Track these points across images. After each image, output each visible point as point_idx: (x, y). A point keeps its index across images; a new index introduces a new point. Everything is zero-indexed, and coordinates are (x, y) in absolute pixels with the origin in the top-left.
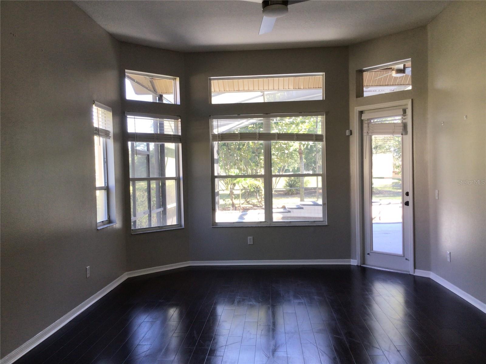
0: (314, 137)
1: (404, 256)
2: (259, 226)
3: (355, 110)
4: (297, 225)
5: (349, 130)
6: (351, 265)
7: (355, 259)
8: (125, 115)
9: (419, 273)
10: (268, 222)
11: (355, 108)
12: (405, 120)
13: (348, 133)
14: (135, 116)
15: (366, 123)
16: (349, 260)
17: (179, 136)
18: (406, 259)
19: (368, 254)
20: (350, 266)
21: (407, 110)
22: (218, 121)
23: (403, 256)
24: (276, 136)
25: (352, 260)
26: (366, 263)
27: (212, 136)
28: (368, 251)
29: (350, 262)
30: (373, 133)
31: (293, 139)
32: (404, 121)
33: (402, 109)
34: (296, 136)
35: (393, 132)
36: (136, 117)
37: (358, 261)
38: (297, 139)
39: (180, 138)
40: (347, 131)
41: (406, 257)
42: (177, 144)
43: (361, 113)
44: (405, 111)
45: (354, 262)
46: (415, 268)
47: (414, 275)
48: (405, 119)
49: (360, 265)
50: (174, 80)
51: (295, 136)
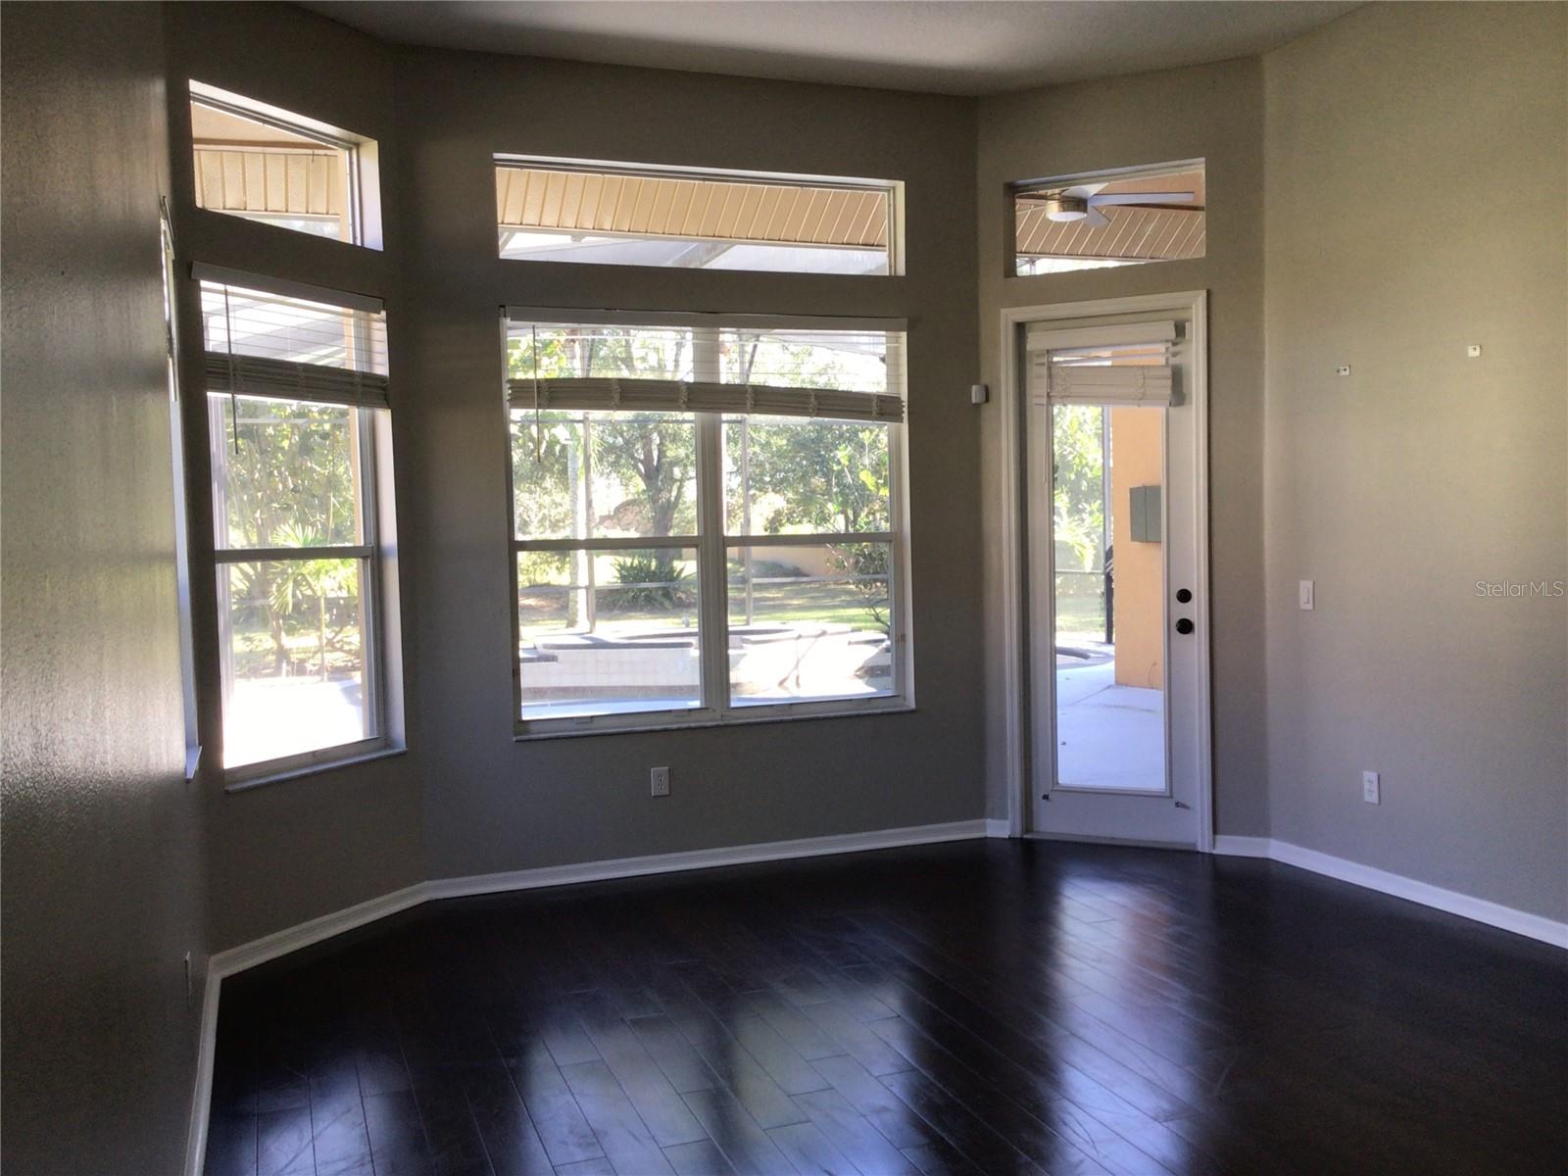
0: (874, 404)
1: (1171, 797)
2: (693, 725)
3: (1002, 320)
4: (821, 715)
5: (977, 384)
6: (986, 838)
7: (1004, 817)
8: (193, 277)
9: (1231, 846)
10: (714, 711)
11: (1003, 311)
12: (1178, 357)
13: (976, 394)
14: (225, 283)
15: (1043, 364)
16: (981, 821)
17: (381, 378)
18: (1177, 804)
19: (1046, 797)
20: (983, 841)
21: (1187, 324)
22: (534, 327)
23: (1168, 794)
24: (748, 395)
25: (989, 821)
26: (1035, 829)
27: (510, 388)
28: (1041, 787)
29: (983, 827)
30: (1068, 397)
31: (807, 408)
32: (1173, 361)
33: (1173, 322)
34: (817, 397)
35: (1139, 397)
36: (231, 288)
37: (1013, 825)
38: (818, 409)
39: (384, 389)
40: (974, 388)
41: (1178, 798)
42: (367, 411)
43: (1021, 328)
44: (1180, 329)
45: (999, 828)
46: (1215, 832)
47: (1215, 852)
48: (1175, 355)
49: (1018, 835)
50: (350, 150)
51: (813, 399)
